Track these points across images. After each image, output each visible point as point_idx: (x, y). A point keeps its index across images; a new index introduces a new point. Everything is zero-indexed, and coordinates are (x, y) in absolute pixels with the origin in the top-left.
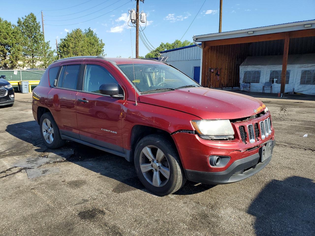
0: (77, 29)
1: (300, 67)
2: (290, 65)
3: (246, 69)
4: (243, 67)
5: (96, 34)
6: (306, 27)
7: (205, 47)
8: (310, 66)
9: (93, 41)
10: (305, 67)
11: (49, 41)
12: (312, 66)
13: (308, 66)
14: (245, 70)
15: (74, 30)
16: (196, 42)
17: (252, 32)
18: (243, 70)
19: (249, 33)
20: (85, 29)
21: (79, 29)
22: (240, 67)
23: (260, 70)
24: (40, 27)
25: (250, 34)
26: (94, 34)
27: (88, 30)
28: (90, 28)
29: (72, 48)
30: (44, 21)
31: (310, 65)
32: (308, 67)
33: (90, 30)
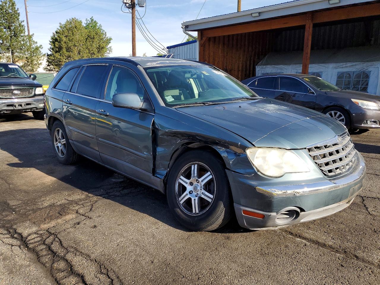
0: (73, 19)
1: (336, 68)
2: (323, 65)
3: (265, 69)
4: (261, 67)
5: (101, 25)
6: (333, 4)
7: (202, 39)
8: (350, 66)
9: (93, 34)
10: (343, 68)
12: (352, 66)
13: (347, 65)
14: (262, 72)
15: (69, 20)
16: (187, 32)
17: (257, 14)
18: (260, 72)
19: (252, 15)
20: (87, 19)
21: (75, 18)
22: (256, 67)
23: (282, 71)
25: (255, 17)
26: (98, 25)
27: (90, 20)
28: (92, 17)
29: (65, 42)
30: (27, 8)
31: (349, 64)
32: (346, 67)
33: (92, 20)
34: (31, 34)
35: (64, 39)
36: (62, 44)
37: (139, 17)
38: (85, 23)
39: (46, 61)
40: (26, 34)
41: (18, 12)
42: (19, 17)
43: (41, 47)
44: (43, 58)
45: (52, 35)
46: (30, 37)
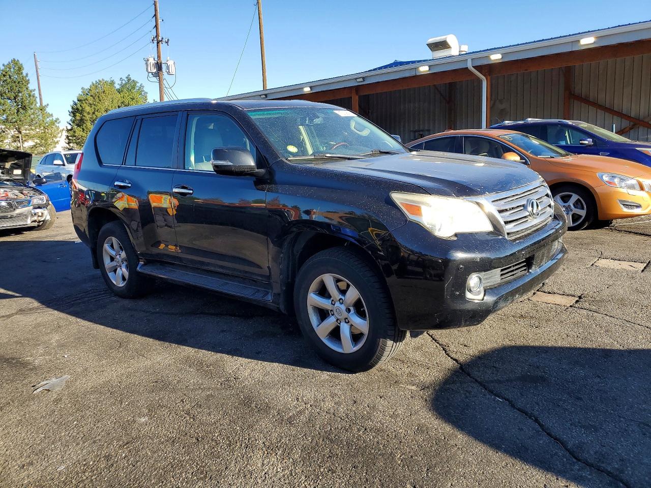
0: (100, 81)
5: (142, 85)
11: (48, 105)
15: (94, 82)
20: (121, 78)
21: (103, 79)
24: (28, 82)
26: (138, 85)
27: (126, 80)
28: (129, 75)
29: (89, 113)
30: (39, 70)
33: (129, 79)
34: (44, 105)
35: (88, 109)
36: (84, 116)
37: (167, 86)
38: (118, 84)
39: (65, 137)
40: (38, 105)
41: (27, 78)
42: (29, 85)
43: (58, 121)
44: (60, 135)
45: (72, 103)
46: (42, 109)
